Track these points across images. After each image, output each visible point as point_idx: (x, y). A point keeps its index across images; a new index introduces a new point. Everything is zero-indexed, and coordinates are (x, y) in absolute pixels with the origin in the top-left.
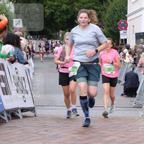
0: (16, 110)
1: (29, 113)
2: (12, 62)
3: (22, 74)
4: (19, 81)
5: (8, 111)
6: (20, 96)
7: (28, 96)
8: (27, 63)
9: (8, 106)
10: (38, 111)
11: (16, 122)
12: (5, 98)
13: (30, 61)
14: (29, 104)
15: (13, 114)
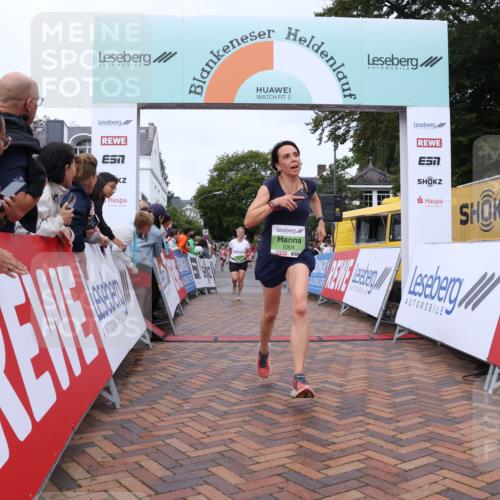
0: (204, 288)
1: (212, 291)
2: (201, 257)
3: (208, 265)
4: (206, 270)
5: (198, 290)
6: (206, 279)
7: (212, 280)
8: (208, 257)
9: (199, 286)
10: (219, 290)
11: (204, 297)
12: (196, 281)
13: (214, 256)
14: (213, 285)
15: (202, 292)
